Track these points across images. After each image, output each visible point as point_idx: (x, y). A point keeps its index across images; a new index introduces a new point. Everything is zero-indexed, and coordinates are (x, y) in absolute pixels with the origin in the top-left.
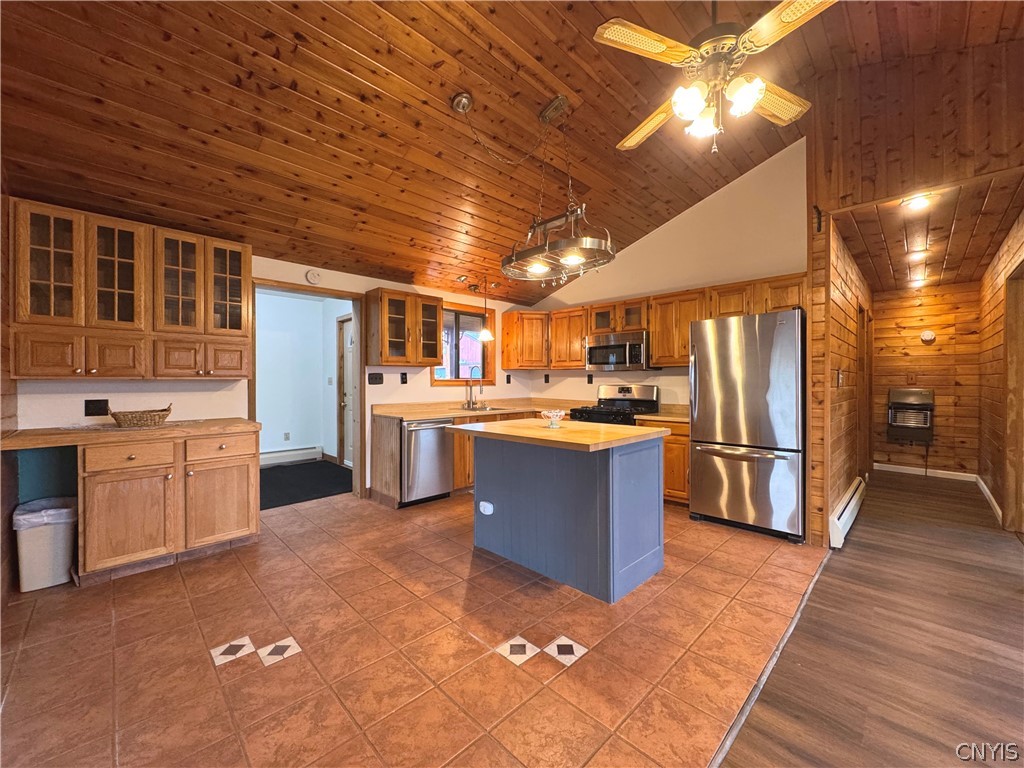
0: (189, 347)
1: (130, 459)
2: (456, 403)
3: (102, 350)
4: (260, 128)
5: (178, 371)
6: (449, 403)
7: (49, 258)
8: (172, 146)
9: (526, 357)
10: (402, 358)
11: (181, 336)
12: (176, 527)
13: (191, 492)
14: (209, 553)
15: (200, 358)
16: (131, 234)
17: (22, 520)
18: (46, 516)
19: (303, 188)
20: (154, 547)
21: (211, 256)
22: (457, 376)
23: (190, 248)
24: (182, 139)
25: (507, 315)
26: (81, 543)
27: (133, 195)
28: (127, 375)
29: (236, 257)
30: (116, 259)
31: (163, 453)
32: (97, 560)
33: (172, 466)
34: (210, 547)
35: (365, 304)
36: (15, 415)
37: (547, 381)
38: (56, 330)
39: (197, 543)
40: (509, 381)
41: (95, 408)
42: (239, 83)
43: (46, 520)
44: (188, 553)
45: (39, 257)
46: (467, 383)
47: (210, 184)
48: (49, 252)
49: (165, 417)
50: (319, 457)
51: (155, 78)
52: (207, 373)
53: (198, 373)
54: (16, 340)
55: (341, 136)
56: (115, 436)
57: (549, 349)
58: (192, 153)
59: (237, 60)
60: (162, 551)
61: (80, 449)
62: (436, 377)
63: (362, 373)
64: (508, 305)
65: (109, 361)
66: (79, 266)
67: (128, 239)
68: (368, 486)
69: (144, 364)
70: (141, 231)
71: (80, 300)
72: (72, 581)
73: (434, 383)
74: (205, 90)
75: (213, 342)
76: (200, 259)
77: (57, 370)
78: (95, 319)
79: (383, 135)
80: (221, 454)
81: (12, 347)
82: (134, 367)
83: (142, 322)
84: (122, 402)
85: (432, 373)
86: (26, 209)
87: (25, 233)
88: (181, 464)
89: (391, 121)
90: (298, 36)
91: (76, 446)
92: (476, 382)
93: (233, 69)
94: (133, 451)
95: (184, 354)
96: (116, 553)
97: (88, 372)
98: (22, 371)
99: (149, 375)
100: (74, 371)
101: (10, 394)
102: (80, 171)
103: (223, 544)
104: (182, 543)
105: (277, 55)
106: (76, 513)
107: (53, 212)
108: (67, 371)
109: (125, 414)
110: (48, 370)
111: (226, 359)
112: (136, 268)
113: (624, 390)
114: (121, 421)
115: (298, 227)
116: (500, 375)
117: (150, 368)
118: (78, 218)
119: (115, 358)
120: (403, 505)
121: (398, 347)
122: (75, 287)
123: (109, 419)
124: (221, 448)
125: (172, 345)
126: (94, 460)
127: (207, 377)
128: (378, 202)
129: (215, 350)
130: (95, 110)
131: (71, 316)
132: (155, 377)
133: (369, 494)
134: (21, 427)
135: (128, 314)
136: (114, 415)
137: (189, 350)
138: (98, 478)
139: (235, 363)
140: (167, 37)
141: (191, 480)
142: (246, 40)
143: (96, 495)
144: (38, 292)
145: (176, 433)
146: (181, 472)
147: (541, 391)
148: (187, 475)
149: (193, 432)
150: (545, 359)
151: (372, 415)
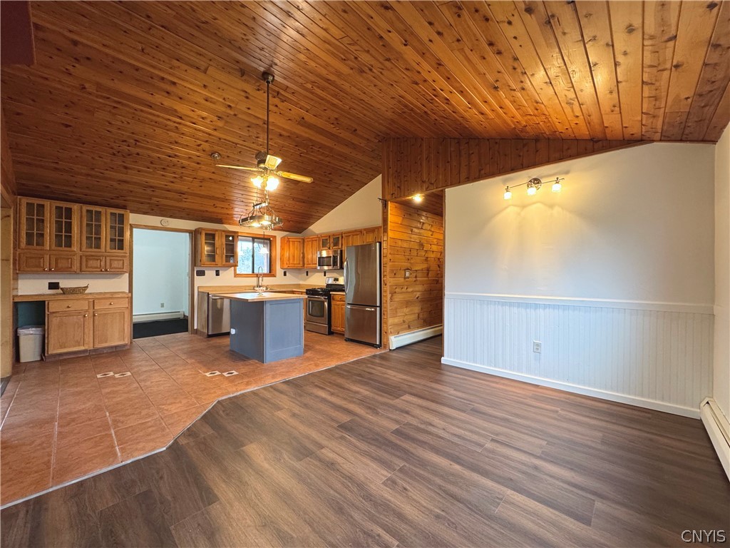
0: (97, 258)
1: (68, 307)
2: (250, 286)
3: (57, 260)
4: (126, 168)
5: (91, 269)
6: (245, 286)
7: (34, 222)
8: (88, 175)
9: (291, 261)
10: (214, 263)
11: (93, 254)
12: (89, 339)
13: (96, 322)
14: (105, 351)
15: (103, 263)
16: (71, 209)
17: (22, 332)
18: (32, 331)
19: (151, 187)
20: (79, 346)
21: (109, 216)
22: (253, 272)
23: (99, 213)
24: (93, 173)
25: (283, 239)
26: (46, 341)
27: (72, 192)
28: (68, 271)
29: (122, 216)
30: (64, 220)
31: (84, 305)
32: (53, 350)
33: (87, 311)
34: (105, 348)
35: (194, 235)
36: (17, 289)
37: (307, 275)
38: (36, 252)
39: (98, 346)
40: (285, 274)
41: (53, 286)
42: (114, 154)
43: (31, 332)
44: (95, 350)
45: (30, 221)
46: (257, 276)
47: (107, 187)
48: (33, 219)
49: (85, 290)
50: (182, 317)
51: (79, 155)
52: (106, 270)
53: (101, 271)
54: (19, 257)
55: (164, 169)
56: (62, 297)
57: (303, 257)
58: (97, 177)
59: (112, 148)
60: (82, 348)
61: (46, 302)
62: (238, 272)
63: (193, 270)
64: (285, 233)
65: (60, 265)
66: (47, 224)
67: (69, 211)
68: (195, 328)
69: (76, 266)
70: (75, 207)
71: (47, 238)
72: (42, 359)
73: (236, 275)
74: (100, 157)
75: (108, 256)
76: (103, 219)
77: (35, 269)
78: (53, 247)
79: (183, 167)
80: (110, 307)
81: (17, 259)
82: (71, 267)
83: (75, 248)
84: (65, 283)
85: (235, 270)
86: (25, 201)
87: (24, 210)
88: (91, 311)
89: (185, 163)
90: (136, 140)
91: (44, 301)
92: (265, 275)
93: (111, 151)
94: (70, 303)
95: (95, 262)
96: (61, 347)
97: (50, 270)
98: (22, 269)
99: (78, 271)
100: (44, 270)
101: (16, 279)
102: (48, 185)
103: (112, 347)
104: (92, 345)
105: (129, 146)
106: (44, 331)
107: (36, 201)
108: (42, 269)
109: (67, 289)
110: (33, 269)
111: (115, 264)
112: (73, 223)
113: (336, 280)
114: (65, 291)
115: (152, 202)
116: (279, 272)
117: (79, 268)
118: (47, 203)
119: (62, 264)
120: (209, 336)
121: (212, 257)
122: (45, 233)
123: (60, 291)
124: (111, 304)
125: (88, 258)
126: (52, 307)
127: (107, 271)
128: (189, 191)
129: (111, 260)
130: (55, 165)
131: (43, 245)
132: (81, 272)
133: (196, 332)
134: (19, 294)
135: (69, 244)
136: (61, 289)
137: (98, 260)
138: (54, 315)
139: (120, 266)
140: (84, 144)
141: (96, 318)
142: (115, 142)
143: (53, 322)
144: (29, 236)
145: (89, 297)
146: (92, 314)
147: (305, 280)
148: (94, 315)
149: (97, 297)
150: (301, 263)
151: (198, 292)
